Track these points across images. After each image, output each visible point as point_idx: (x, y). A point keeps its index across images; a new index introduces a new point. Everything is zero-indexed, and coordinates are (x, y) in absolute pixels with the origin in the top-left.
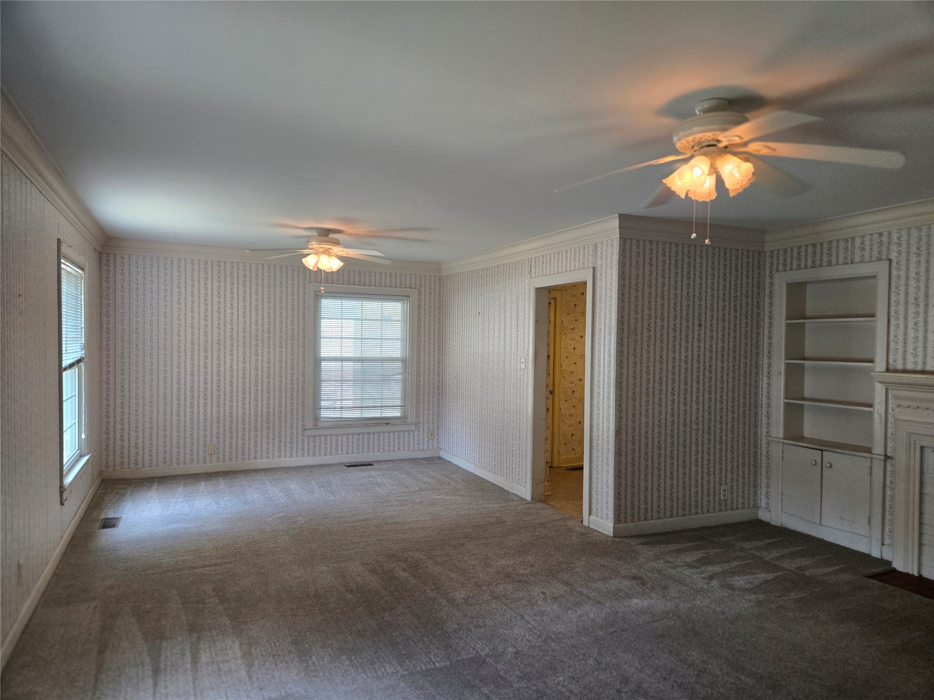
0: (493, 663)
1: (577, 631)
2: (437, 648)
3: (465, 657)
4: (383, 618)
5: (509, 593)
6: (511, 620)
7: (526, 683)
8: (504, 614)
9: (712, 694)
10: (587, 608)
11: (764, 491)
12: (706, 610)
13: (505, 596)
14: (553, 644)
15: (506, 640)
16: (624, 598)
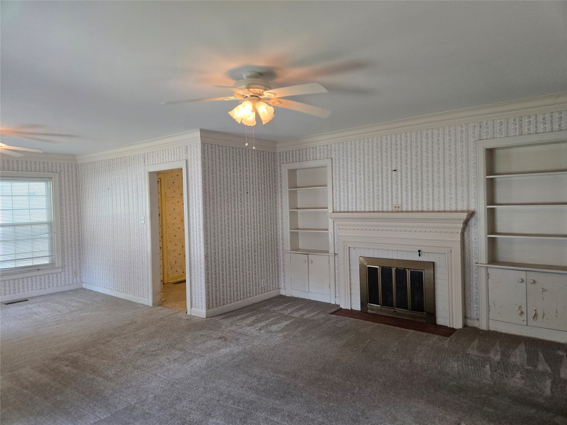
0: (141, 407)
1: (191, 375)
2: (100, 408)
3: (120, 408)
4: (56, 399)
5: (145, 363)
6: (148, 379)
7: (163, 412)
8: (144, 377)
9: (266, 388)
10: (195, 360)
11: (282, 279)
12: (260, 346)
13: (143, 366)
14: (177, 385)
15: (147, 391)
16: (216, 350)
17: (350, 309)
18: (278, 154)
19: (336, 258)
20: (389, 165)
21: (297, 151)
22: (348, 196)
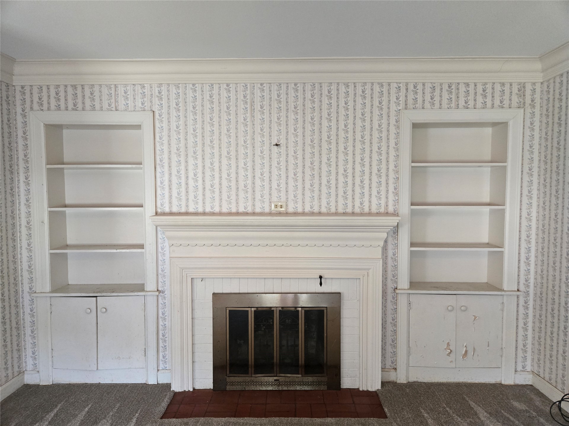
17: (191, 390)
18: (18, 89)
19: (160, 298)
20: (266, 134)
21: (70, 89)
22: (187, 184)
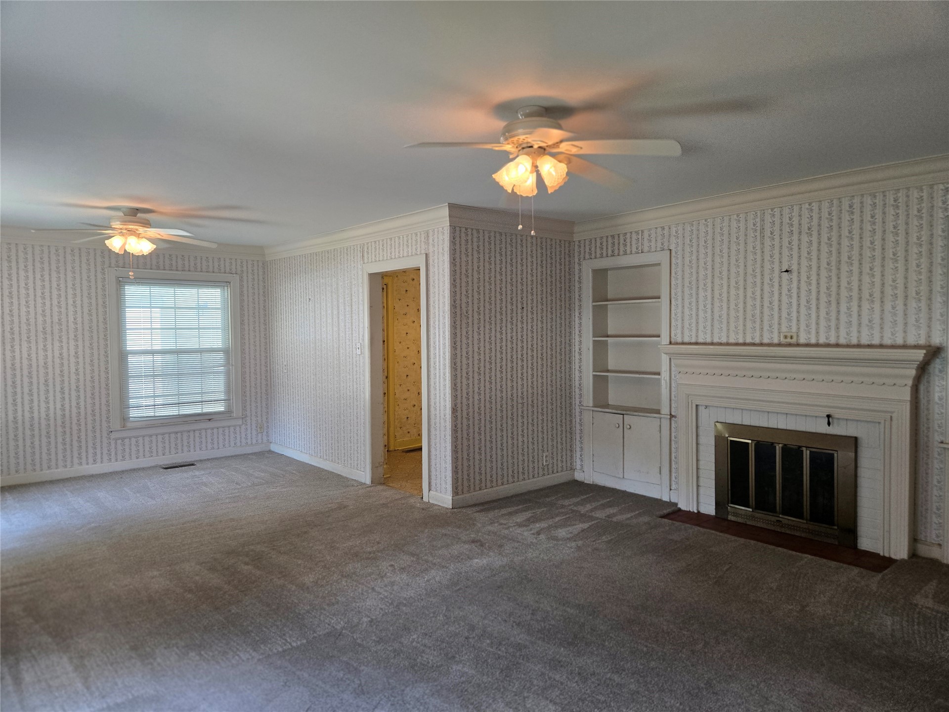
0: (350, 634)
1: (426, 594)
2: (291, 630)
3: (321, 633)
4: (230, 611)
5: (358, 570)
6: (362, 594)
7: (383, 646)
8: (356, 590)
9: (545, 627)
10: (433, 573)
11: (578, 454)
12: (536, 560)
13: (354, 573)
14: (404, 608)
15: (359, 612)
16: (466, 560)
17: (696, 511)
18: (577, 243)
19: (673, 422)
21: (610, 239)
22: (697, 315)
